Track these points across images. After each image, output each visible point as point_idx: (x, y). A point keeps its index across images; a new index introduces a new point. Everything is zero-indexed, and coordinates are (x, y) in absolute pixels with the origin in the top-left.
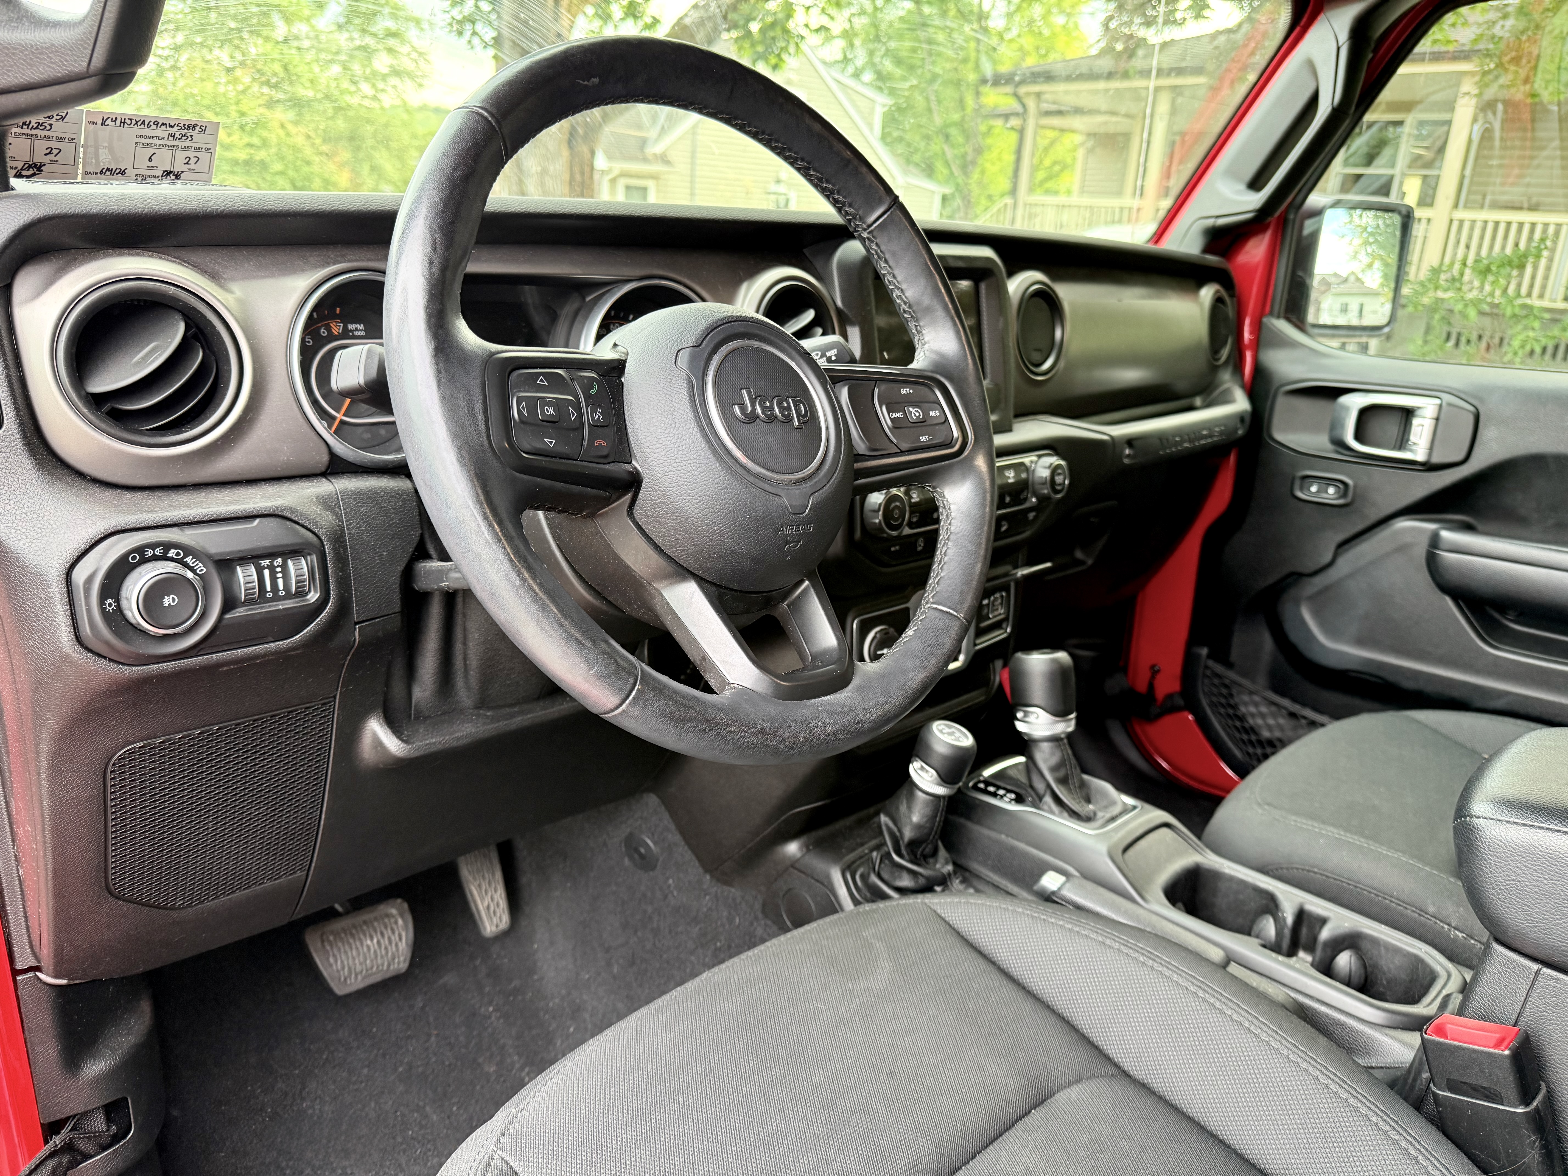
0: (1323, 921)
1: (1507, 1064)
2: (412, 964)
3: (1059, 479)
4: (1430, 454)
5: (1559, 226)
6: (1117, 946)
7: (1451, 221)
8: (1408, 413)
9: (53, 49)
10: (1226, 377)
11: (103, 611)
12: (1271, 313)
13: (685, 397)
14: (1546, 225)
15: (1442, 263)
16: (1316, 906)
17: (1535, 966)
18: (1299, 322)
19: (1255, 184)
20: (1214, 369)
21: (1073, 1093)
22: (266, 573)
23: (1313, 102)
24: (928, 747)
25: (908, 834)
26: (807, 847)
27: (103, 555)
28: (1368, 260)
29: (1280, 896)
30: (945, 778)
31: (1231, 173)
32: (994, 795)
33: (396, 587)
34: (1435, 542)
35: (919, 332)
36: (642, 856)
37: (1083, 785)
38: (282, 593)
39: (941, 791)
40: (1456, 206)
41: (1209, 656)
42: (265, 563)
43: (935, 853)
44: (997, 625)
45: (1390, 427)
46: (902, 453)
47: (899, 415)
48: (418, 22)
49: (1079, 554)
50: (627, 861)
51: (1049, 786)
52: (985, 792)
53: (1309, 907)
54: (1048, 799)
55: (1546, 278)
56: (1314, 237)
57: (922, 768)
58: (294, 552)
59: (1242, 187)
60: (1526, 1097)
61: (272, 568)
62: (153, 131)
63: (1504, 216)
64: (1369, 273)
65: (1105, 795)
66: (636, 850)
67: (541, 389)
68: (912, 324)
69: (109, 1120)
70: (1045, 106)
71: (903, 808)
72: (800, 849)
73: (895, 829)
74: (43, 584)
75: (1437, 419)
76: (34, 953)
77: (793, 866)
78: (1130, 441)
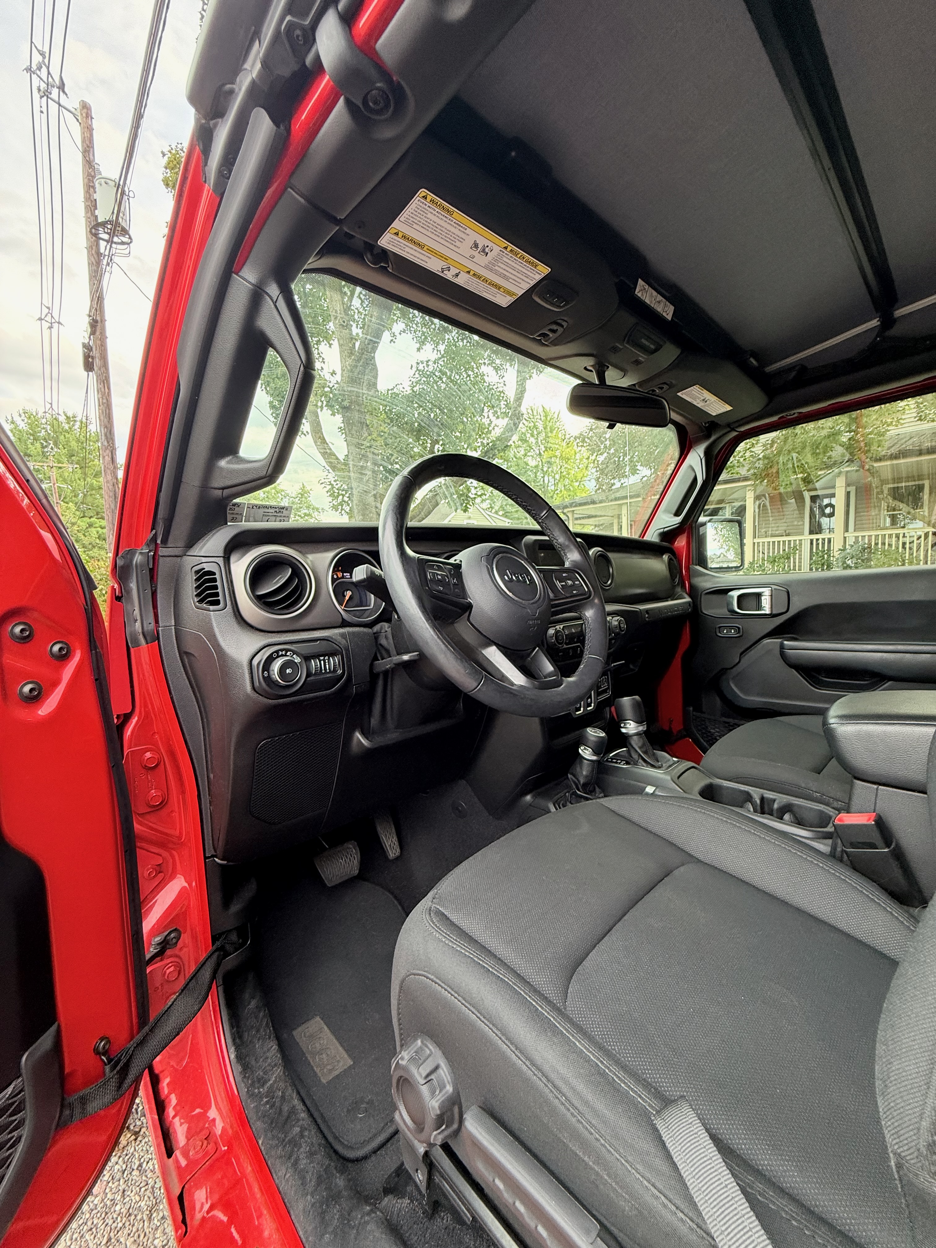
0: (774, 800)
1: (875, 828)
2: (360, 870)
3: (622, 625)
4: (772, 611)
5: (800, 540)
6: (686, 806)
7: (754, 543)
8: (759, 595)
9: (255, 469)
10: (679, 590)
11: (263, 676)
12: (693, 564)
13: (486, 572)
14: (795, 541)
15: (754, 561)
16: (769, 795)
17: (875, 787)
18: (706, 567)
19: (677, 514)
20: (674, 587)
21: (682, 869)
22: (322, 662)
23: (695, 480)
24: (587, 738)
25: (582, 781)
26: (534, 797)
27: (264, 654)
28: (727, 548)
29: (752, 792)
30: (595, 753)
31: (666, 511)
32: (616, 763)
33: (368, 670)
34: (782, 647)
35: (566, 555)
36: (460, 811)
37: (654, 754)
38: (328, 671)
39: (594, 758)
40: (755, 537)
41: (694, 710)
42: (322, 658)
43: (594, 790)
44: (605, 691)
45: (753, 602)
46: (567, 598)
47: (564, 583)
48: (317, 509)
49: (631, 667)
50: (453, 815)
51: (640, 755)
52: (612, 762)
53: (765, 796)
54: (640, 761)
55: (800, 562)
56: (704, 535)
57: (585, 749)
58: (332, 654)
59: (672, 515)
60: (888, 845)
61: (324, 660)
62: (270, 510)
63: (776, 539)
64: (729, 553)
65: (665, 758)
66: (457, 809)
67: (435, 570)
68: (562, 552)
69: (239, 937)
70: (576, 516)
71: (578, 769)
72: (532, 797)
73: (576, 780)
74: (242, 666)
75: (771, 596)
76: (214, 848)
77: (530, 805)
78: (647, 611)
